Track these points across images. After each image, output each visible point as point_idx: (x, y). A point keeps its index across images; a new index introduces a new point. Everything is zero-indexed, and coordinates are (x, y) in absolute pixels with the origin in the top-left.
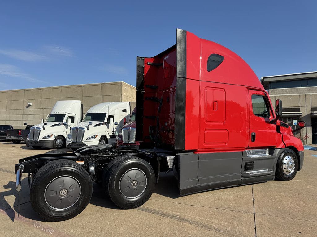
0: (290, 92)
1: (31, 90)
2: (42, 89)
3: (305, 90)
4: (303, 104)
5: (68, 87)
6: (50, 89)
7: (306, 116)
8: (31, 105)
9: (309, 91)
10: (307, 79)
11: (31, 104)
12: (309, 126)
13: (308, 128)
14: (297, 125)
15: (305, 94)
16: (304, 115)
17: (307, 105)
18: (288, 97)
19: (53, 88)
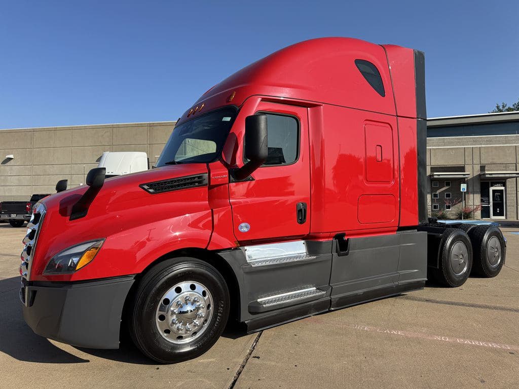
0: (450, 143)
1: (10, 132)
2: (34, 131)
3: (470, 141)
4: (469, 161)
5: (85, 128)
6: (49, 130)
7: (473, 179)
8: (11, 159)
9: (475, 142)
10: (470, 125)
11: (11, 156)
12: (477, 193)
13: (475, 195)
14: (465, 191)
15: (471, 146)
16: (470, 177)
17: (475, 162)
18: (449, 151)
19: (55, 130)
